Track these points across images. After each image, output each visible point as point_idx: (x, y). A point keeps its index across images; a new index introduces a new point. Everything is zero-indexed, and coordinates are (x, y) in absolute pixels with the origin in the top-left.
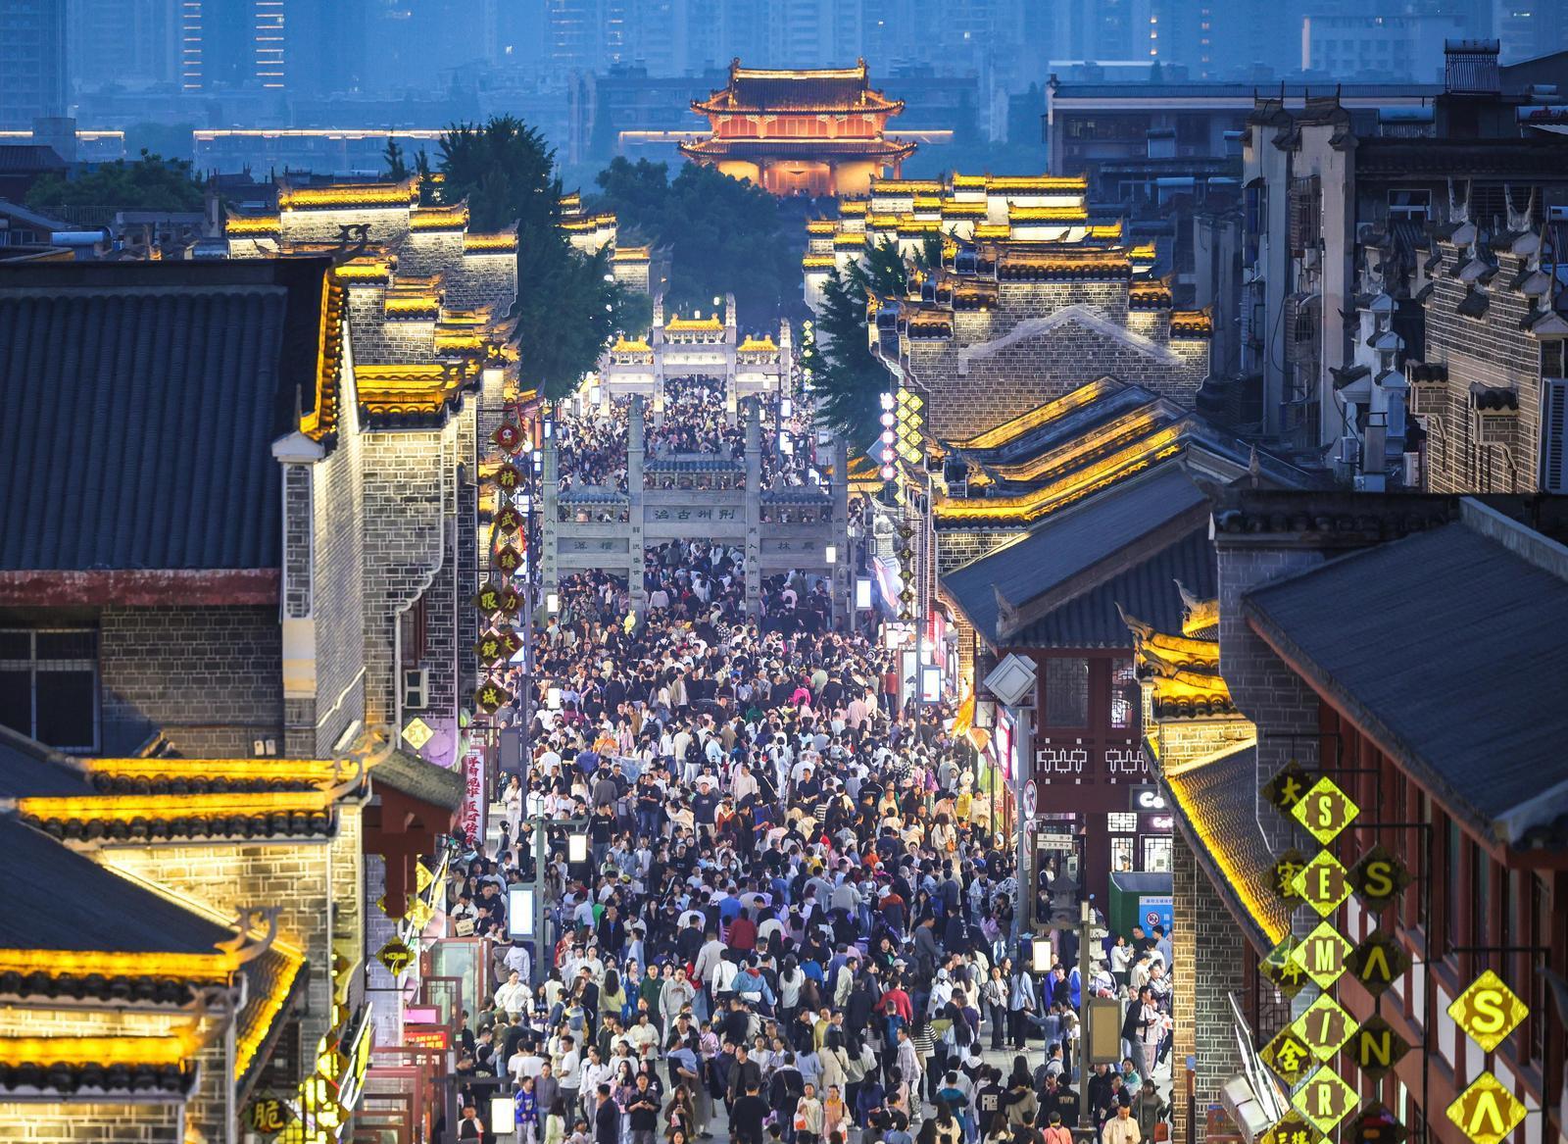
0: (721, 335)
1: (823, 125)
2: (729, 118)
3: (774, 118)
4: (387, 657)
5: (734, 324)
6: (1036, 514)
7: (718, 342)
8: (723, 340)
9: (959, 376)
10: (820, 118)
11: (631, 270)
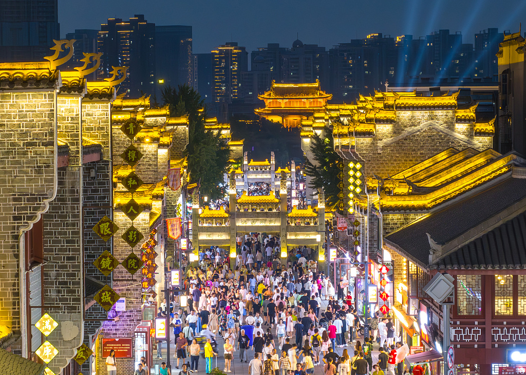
0: (269, 167)
1: (304, 103)
2: (271, 100)
3: (287, 100)
4: (13, 266)
5: (274, 163)
6: (433, 204)
7: (268, 170)
8: (270, 169)
9: (378, 154)
10: (303, 100)
11: (236, 147)
